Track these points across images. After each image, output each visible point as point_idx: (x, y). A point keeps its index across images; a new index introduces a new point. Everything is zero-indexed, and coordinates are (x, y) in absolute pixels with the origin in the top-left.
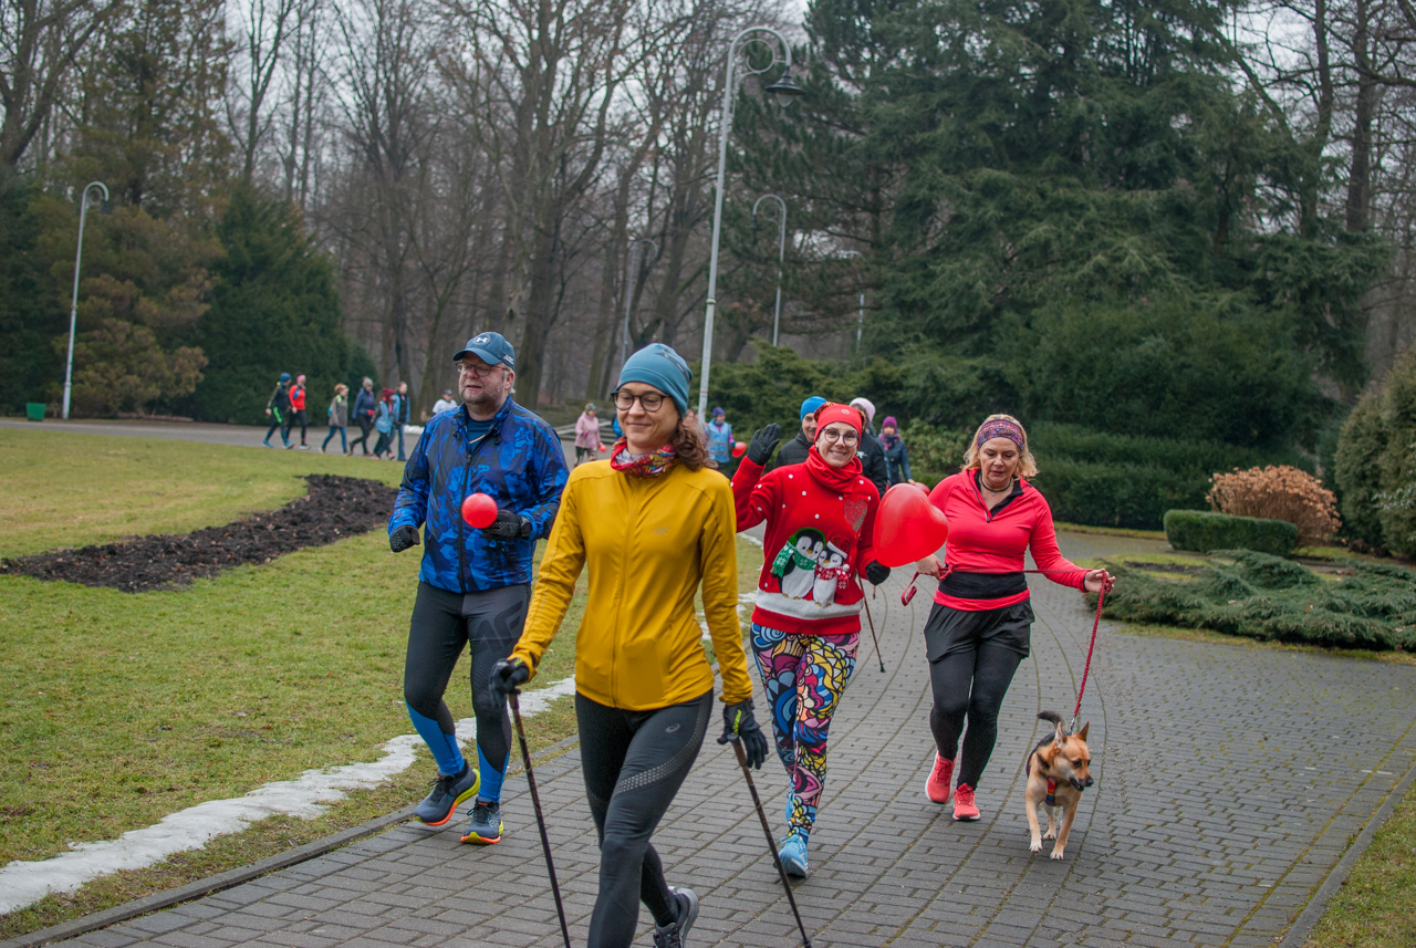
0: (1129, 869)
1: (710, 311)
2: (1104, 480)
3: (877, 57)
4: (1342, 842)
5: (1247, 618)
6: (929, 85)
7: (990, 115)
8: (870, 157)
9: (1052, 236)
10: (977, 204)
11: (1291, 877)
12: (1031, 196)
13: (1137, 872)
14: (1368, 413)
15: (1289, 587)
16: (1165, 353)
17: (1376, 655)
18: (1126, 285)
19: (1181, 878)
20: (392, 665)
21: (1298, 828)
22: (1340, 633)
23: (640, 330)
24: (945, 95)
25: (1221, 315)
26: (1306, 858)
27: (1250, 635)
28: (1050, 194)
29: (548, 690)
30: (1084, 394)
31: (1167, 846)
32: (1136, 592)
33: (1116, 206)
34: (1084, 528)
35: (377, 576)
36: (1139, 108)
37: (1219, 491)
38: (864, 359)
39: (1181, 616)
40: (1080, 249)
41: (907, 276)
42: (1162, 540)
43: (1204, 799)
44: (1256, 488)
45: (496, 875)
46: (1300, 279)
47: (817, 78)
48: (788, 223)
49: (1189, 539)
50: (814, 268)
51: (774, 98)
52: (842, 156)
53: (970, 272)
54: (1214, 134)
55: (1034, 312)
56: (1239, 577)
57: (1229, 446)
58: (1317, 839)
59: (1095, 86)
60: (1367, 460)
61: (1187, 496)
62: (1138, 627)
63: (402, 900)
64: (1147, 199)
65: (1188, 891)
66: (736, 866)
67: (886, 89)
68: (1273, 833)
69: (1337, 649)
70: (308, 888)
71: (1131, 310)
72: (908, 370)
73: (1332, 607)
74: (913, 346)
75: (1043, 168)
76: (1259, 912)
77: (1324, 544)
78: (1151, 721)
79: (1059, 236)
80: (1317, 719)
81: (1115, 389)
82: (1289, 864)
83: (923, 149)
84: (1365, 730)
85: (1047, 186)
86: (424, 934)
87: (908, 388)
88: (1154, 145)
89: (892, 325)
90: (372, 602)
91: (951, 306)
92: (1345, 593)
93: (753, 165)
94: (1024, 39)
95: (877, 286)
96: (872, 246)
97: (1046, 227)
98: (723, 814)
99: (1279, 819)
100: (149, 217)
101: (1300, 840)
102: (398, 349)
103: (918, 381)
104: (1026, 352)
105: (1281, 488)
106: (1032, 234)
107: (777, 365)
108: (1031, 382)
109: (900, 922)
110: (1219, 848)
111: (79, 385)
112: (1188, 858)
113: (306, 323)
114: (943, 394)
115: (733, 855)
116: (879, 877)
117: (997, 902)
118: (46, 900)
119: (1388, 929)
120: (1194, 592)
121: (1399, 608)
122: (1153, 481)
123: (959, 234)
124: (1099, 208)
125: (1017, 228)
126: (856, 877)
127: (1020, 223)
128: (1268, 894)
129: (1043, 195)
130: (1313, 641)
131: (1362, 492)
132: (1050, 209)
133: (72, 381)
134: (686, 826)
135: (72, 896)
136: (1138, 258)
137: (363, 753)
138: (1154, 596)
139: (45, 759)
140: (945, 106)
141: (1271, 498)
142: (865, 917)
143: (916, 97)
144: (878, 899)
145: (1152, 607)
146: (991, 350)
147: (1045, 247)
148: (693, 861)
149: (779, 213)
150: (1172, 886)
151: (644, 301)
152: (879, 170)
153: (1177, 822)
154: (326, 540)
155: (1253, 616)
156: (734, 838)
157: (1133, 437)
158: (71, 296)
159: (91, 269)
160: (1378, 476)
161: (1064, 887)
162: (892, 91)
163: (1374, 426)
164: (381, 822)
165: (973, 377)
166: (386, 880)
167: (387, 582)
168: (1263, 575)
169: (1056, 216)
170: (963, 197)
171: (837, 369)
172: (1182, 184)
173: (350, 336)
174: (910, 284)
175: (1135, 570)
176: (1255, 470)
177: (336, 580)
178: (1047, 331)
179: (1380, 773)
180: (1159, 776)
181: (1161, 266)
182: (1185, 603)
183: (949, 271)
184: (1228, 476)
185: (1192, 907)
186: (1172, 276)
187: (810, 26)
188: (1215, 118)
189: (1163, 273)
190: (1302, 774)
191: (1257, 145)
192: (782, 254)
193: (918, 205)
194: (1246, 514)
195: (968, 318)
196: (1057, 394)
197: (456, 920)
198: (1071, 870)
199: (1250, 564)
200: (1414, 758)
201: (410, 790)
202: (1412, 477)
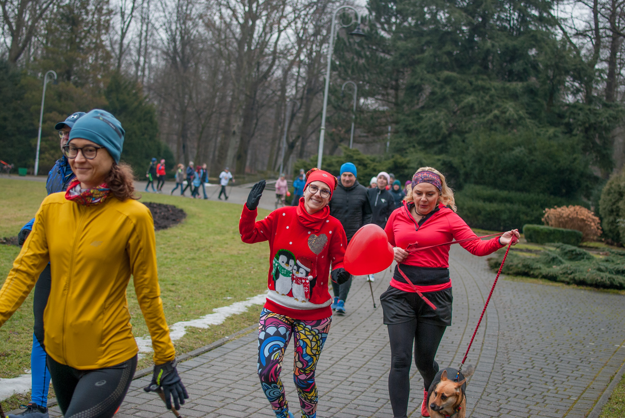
0: (511, 390)
1: (323, 133)
2: (497, 211)
3: (398, 21)
4: (608, 379)
5: (561, 274)
6: (421, 34)
7: (448, 47)
8: (394, 65)
9: (475, 102)
10: (442, 87)
11: (585, 395)
12: (466, 84)
13: (514, 391)
14: (615, 183)
15: (580, 260)
16: (524, 154)
17: (620, 292)
18: (507, 124)
19: (535, 395)
20: (176, 289)
21: (587, 372)
22: (603, 282)
23: (291, 140)
24: (428, 38)
25: (550, 138)
26: (591, 386)
27: (563, 282)
28: (475, 83)
29: (247, 302)
30: (488, 172)
31: (528, 380)
32: (512, 261)
33: (504, 89)
34: (487, 232)
36: (514, 46)
37: (548, 216)
38: (390, 155)
39: (532, 272)
40: (487, 108)
41: (410, 118)
43: (544, 358)
44: (564, 215)
45: (221, 388)
46: (584, 123)
47: (372, 30)
48: (358, 94)
49: (533, 237)
50: (369, 114)
51: (353, 38)
52: (382, 65)
53: (439, 117)
54: (548, 57)
55: (467, 135)
56: (558, 256)
57: (552, 197)
58: (595, 377)
59: (495, 35)
60: (614, 204)
61: (533, 218)
62: (513, 277)
64: (517, 86)
65: (538, 401)
66: (331, 386)
67: (402, 35)
68: (576, 374)
69: (602, 289)
71: (509, 135)
72: (410, 160)
73: (600, 270)
74: (412, 149)
75: (471, 71)
76: (571, 412)
77: (593, 240)
78: (519, 321)
79: (478, 102)
80: (594, 321)
81: (502, 170)
82: (584, 389)
83: (418, 62)
84: (616, 326)
85: (473, 79)
87: (409, 168)
88: (521, 62)
89: (403, 140)
90: (169, 260)
91: (429, 132)
92: (605, 264)
93: (342, 68)
94: (464, 14)
95: (397, 123)
96: (395, 105)
97: (472, 98)
99: (579, 367)
100: (74, 87)
101: (588, 377)
102: (184, 147)
103: (414, 165)
104: (462, 153)
105: (575, 216)
106: (466, 101)
107: (351, 157)
108: (465, 167)
110: (552, 381)
111: (42, 161)
112: (538, 385)
113: (143, 135)
115: (330, 381)
118: (13, 397)
120: (538, 262)
122: (518, 212)
123: (433, 100)
124: (496, 90)
125: (459, 98)
127: (461, 96)
128: (575, 403)
129: (471, 83)
130: (591, 285)
131: (611, 218)
133: (40, 159)
135: (25, 395)
136: (513, 112)
138: (519, 263)
139: (17, 330)
140: (428, 43)
141: (571, 220)
143: (415, 39)
145: (519, 268)
146: (447, 152)
147: (472, 107)
149: (354, 90)
150: (531, 399)
151: (293, 127)
152: (398, 71)
153: (532, 368)
155: (564, 273)
156: (330, 373)
157: (509, 192)
158: (39, 121)
159: (48, 109)
160: (619, 211)
161: (481, 398)
162: (405, 36)
163: (617, 189)
167: (176, 251)
168: (569, 255)
169: (477, 93)
170: (436, 84)
171: (378, 159)
172: (533, 80)
173: (163, 142)
174: (411, 122)
175: (511, 252)
176: (564, 207)
178: (471, 144)
179: (623, 346)
180: (523, 346)
181: (523, 116)
182: (534, 267)
183: (430, 117)
184: (552, 210)
185: (540, 409)
186: (528, 121)
187: (368, 6)
188: (548, 50)
189: (524, 119)
190: (588, 347)
191: (567, 63)
192: (354, 108)
193: (415, 87)
194: (560, 227)
195: (437, 138)
196: (476, 172)
197: (202, 409)
198: (484, 390)
199: (563, 250)
201: (183, 347)
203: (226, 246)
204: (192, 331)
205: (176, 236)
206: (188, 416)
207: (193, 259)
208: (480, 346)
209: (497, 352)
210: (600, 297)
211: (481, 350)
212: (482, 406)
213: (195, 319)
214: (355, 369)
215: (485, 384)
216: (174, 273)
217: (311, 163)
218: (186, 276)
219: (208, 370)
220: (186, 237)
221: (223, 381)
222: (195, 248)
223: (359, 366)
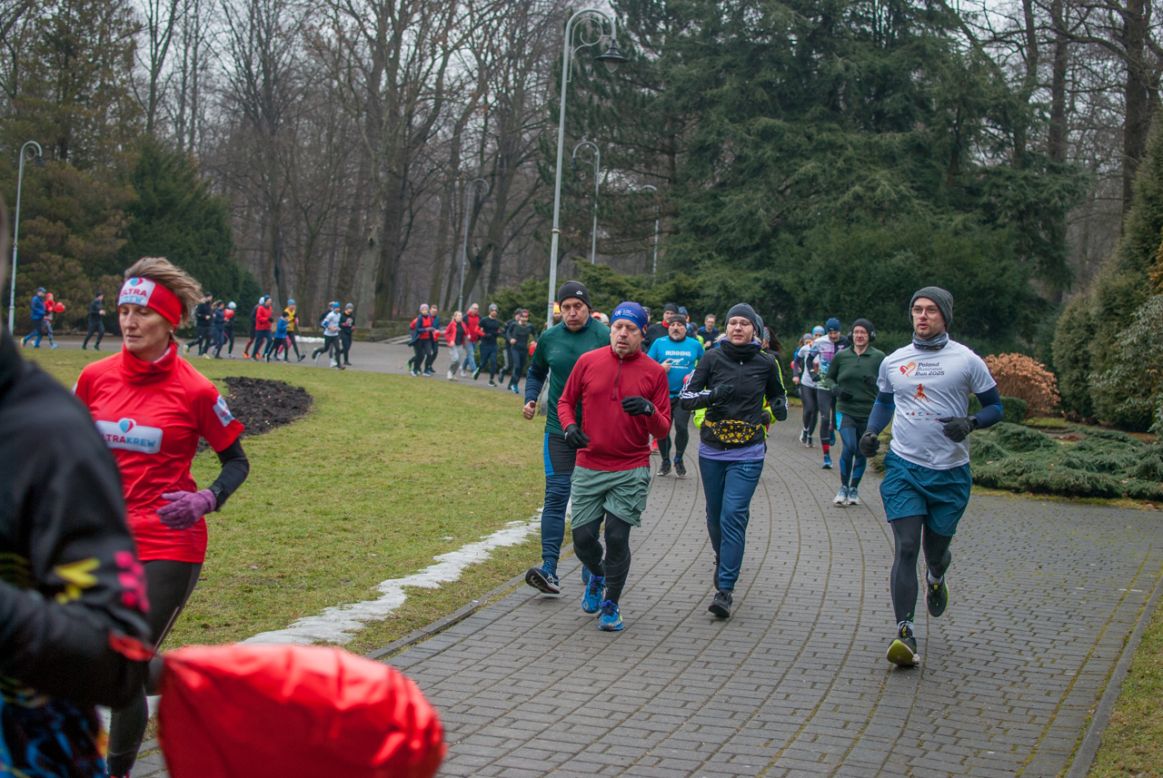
0: (966, 665)
1: (555, 238)
3: (670, 28)
4: (1119, 642)
5: (1004, 475)
6: (715, 51)
7: (766, 74)
8: (667, 109)
9: (818, 171)
10: (757, 146)
11: (1088, 667)
12: (801, 139)
13: (973, 667)
14: (1079, 309)
15: (1033, 449)
16: (913, 264)
17: (1108, 502)
18: (878, 209)
19: (1006, 670)
20: (354, 527)
21: (1083, 632)
22: (1079, 485)
23: (476, 254)
24: (728, 58)
25: (956, 233)
26: (1094, 654)
27: (1007, 488)
28: (815, 137)
30: (848, 298)
31: (989, 647)
33: (869, 146)
35: (311, 457)
36: (885, 66)
38: (668, 273)
40: (841, 182)
41: (700, 206)
43: (1007, 613)
45: (499, 681)
46: (1018, 203)
47: (623, 46)
48: (603, 165)
50: (624, 201)
52: (646, 109)
53: (752, 202)
54: (947, 86)
55: (805, 233)
56: (993, 443)
57: (966, 338)
58: (1098, 640)
59: (851, 50)
60: (1079, 347)
64: (893, 139)
65: (1014, 679)
67: (679, 54)
68: (1064, 636)
69: (1077, 498)
71: (883, 230)
72: (704, 282)
73: (1070, 465)
74: (708, 263)
75: (808, 116)
76: (1071, 693)
77: (1045, 414)
79: (824, 171)
80: (1075, 551)
81: (873, 294)
82: (1083, 658)
83: (712, 103)
84: (1114, 559)
85: (813, 130)
87: (704, 297)
88: (899, 95)
89: (689, 245)
90: (316, 478)
91: (737, 230)
92: (1079, 454)
94: (792, 12)
95: (675, 215)
96: (670, 182)
97: (813, 164)
98: (652, 632)
99: (1067, 626)
100: (75, 169)
101: (1086, 641)
102: (277, 273)
103: (712, 291)
104: (800, 266)
105: (1012, 371)
106: (802, 170)
107: (597, 280)
108: (805, 290)
109: (811, 706)
110: (1028, 648)
111: (21, 308)
112: (1007, 656)
113: (205, 253)
115: (670, 662)
116: (784, 675)
117: (877, 691)
121: (1122, 465)
123: (742, 172)
124: (855, 148)
125: (789, 166)
126: (767, 675)
127: (792, 161)
128: (1074, 680)
129: (809, 138)
130: (1058, 492)
131: (1075, 373)
132: (816, 149)
133: (15, 305)
136: (888, 187)
137: (364, 594)
141: (1007, 380)
142: (784, 703)
143: (704, 61)
144: (789, 690)
146: (770, 265)
147: (812, 180)
148: (642, 667)
149: (594, 156)
150: (1001, 677)
151: (476, 231)
152: (674, 120)
153: (992, 630)
154: (262, 429)
155: (1009, 474)
156: (666, 650)
157: (889, 333)
159: (29, 212)
160: (1088, 360)
162: (684, 56)
163: (1084, 320)
164: (397, 644)
165: (757, 287)
167: (323, 463)
168: (1012, 441)
169: (821, 155)
170: (745, 141)
171: (646, 282)
172: (920, 127)
173: (241, 264)
174: (703, 212)
176: (991, 357)
177: (281, 462)
178: (817, 249)
179: (1133, 590)
181: (907, 194)
183: (735, 201)
185: (1020, 691)
186: (915, 202)
188: (948, 74)
189: (909, 199)
190: (1075, 593)
191: (982, 95)
192: (597, 189)
193: (707, 148)
195: (751, 239)
196: (826, 299)
197: (483, 713)
199: (1002, 432)
200: (1156, 579)
201: (410, 620)
202: (1119, 360)
203: (406, 450)
204: (415, 593)
205: (313, 437)
206: (465, 724)
207: (358, 474)
210: (1075, 511)
213: (412, 573)
214: (706, 643)
216: (337, 500)
217: (521, 294)
218: (362, 504)
219: (465, 654)
220: (330, 437)
221: (499, 670)
222: (355, 457)
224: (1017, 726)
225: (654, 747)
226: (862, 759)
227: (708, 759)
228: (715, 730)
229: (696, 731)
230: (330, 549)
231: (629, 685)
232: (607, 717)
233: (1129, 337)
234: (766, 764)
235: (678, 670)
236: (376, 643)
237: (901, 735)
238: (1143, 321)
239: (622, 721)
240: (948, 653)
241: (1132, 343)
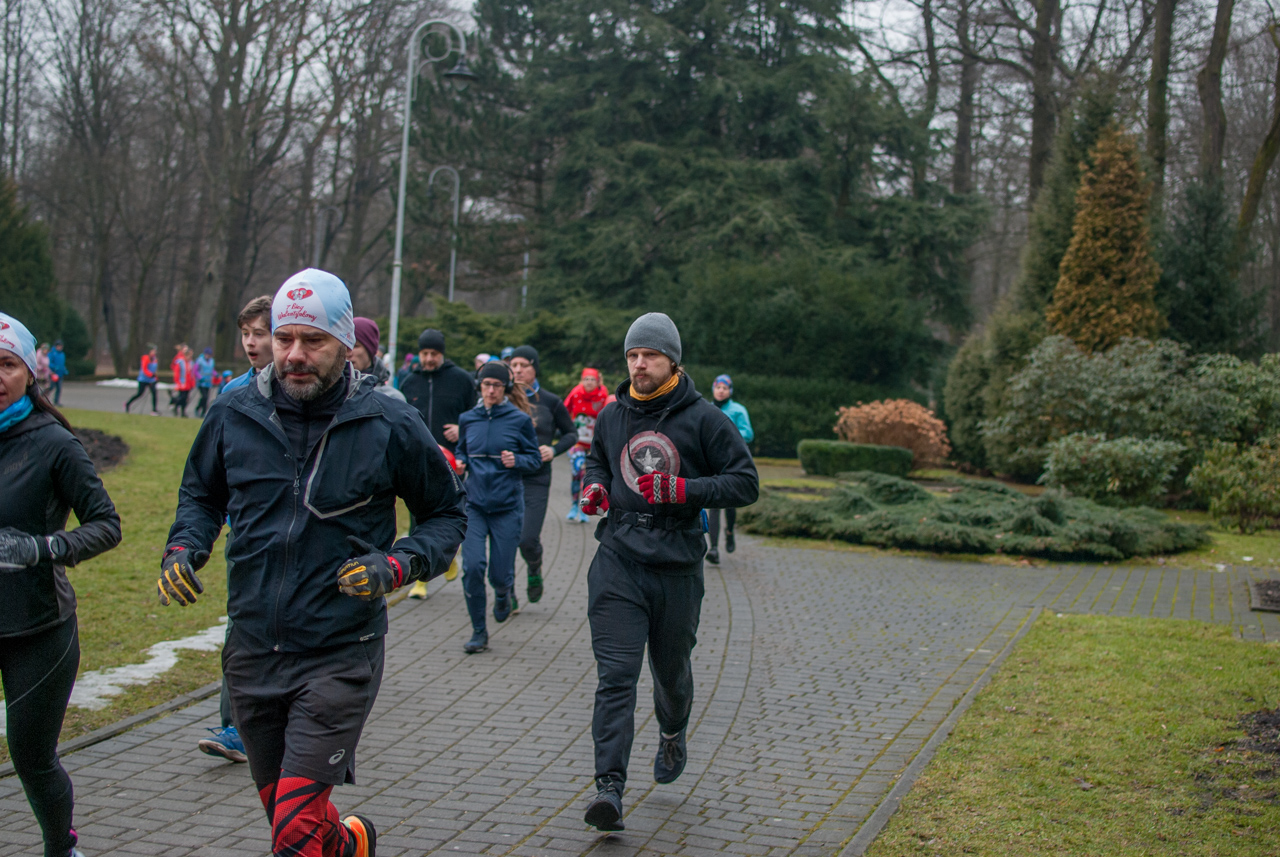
0: (776, 729)
1: (397, 273)
3: (538, 43)
4: (951, 704)
5: (870, 530)
6: (585, 68)
7: (639, 94)
8: (533, 132)
9: (696, 201)
10: (629, 173)
11: (908, 731)
12: (677, 166)
13: (784, 731)
14: (972, 352)
15: (906, 502)
16: (796, 302)
17: (980, 558)
18: (762, 242)
19: (819, 735)
20: (140, 586)
21: (914, 695)
22: (949, 540)
24: (599, 76)
25: (845, 269)
26: (920, 717)
27: (873, 544)
28: (694, 164)
30: (726, 340)
31: (806, 711)
32: (775, 510)
33: (752, 174)
36: (770, 87)
37: (845, 422)
38: (531, 312)
39: (814, 529)
40: (721, 212)
41: (568, 238)
42: (796, 467)
43: (836, 675)
44: (877, 419)
46: (911, 236)
47: (485, 61)
48: (460, 191)
49: (818, 465)
50: (484, 231)
51: (449, 83)
52: (509, 132)
53: (624, 234)
54: (836, 109)
55: (681, 268)
56: (862, 496)
57: (853, 383)
58: (928, 702)
59: (732, 68)
60: (972, 393)
61: (817, 428)
62: (778, 540)
63: (184, 769)
64: (779, 167)
65: (824, 744)
67: (546, 71)
68: (892, 699)
69: (946, 554)
70: (105, 763)
71: (766, 266)
72: (570, 322)
73: (943, 519)
74: (574, 300)
75: (686, 141)
76: (882, 758)
77: (935, 466)
78: (791, 615)
79: (702, 201)
80: (929, 610)
81: (753, 335)
82: (906, 722)
83: (581, 125)
84: (970, 618)
85: (690, 156)
86: (209, 794)
87: (570, 337)
88: (784, 119)
89: (555, 281)
91: (607, 264)
92: (953, 507)
93: (429, 140)
94: (669, 27)
95: (541, 247)
96: (536, 211)
97: (690, 193)
98: (441, 696)
99: (899, 688)
101: (915, 703)
102: (106, 310)
103: (579, 331)
104: (674, 304)
105: (898, 419)
106: (678, 199)
107: (452, 319)
110: (850, 711)
113: (23, 287)
114: (602, 342)
115: (452, 728)
116: (574, 741)
119: (985, 767)
120: (826, 509)
121: (998, 518)
122: (788, 416)
123: (612, 200)
124: (736, 175)
125: (664, 194)
126: (555, 741)
127: (668, 189)
128: (889, 744)
129: (686, 164)
130: (926, 548)
131: (968, 421)
134: (411, 706)
136: (771, 219)
137: (132, 657)
138: (790, 513)
140: (600, 86)
141: (890, 428)
142: (565, 770)
143: (573, 79)
144: (575, 756)
145: (790, 522)
146: (644, 302)
147: (689, 210)
148: (420, 733)
149: (453, 184)
150: (812, 741)
151: (329, 263)
152: (541, 143)
153: (815, 693)
155: (876, 528)
156: (451, 715)
157: (769, 377)
160: (981, 407)
161: (724, 743)
162: (552, 73)
163: (977, 364)
164: (156, 710)
166: (170, 755)
168: (884, 493)
169: (699, 183)
170: (616, 167)
171: (506, 321)
172: (808, 154)
173: (62, 298)
174: (571, 245)
175: (774, 493)
176: (876, 404)
178: (691, 286)
179: (981, 651)
180: (798, 657)
181: (792, 226)
182: (818, 518)
183: (605, 233)
184: (853, 409)
185: (828, 756)
186: (801, 235)
187: (479, 15)
188: (837, 95)
189: (793, 231)
190: (916, 654)
191: (873, 118)
192: (456, 219)
193: (576, 174)
194: (868, 442)
195: (622, 274)
196: (702, 340)
198: (729, 731)
199: (873, 484)
200: (1009, 639)
201: (176, 685)
202: (1011, 407)
204: (188, 657)
205: (119, 490)
208: (720, 660)
209: (751, 669)
210: (943, 568)
211: (722, 667)
212: (725, 755)
214: (496, 707)
215: (731, 721)
216: (129, 558)
220: (137, 490)
222: (160, 511)
223: (502, 701)
224: (814, 792)
225: (411, 816)
226: (634, 827)
227: (466, 828)
228: (482, 798)
229: (462, 799)
230: (107, 610)
231: (400, 752)
232: (368, 786)
233: (1021, 382)
234: (527, 833)
235: (458, 736)
236: (133, 710)
237: (684, 802)
238: (1037, 363)
239: (382, 789)
240: (760, 716)
241: (1024, 389)
